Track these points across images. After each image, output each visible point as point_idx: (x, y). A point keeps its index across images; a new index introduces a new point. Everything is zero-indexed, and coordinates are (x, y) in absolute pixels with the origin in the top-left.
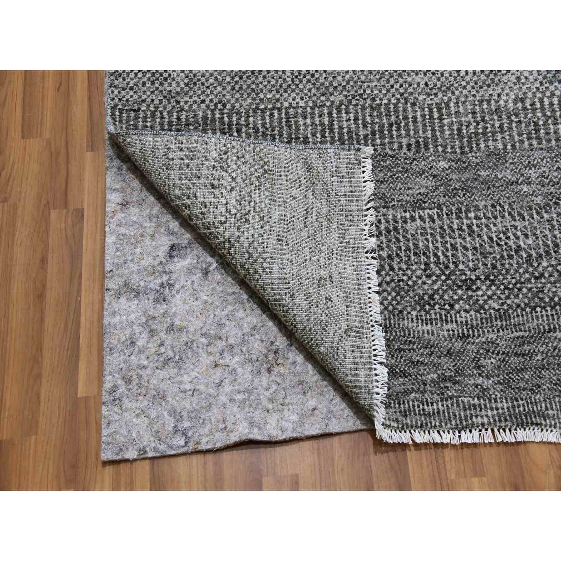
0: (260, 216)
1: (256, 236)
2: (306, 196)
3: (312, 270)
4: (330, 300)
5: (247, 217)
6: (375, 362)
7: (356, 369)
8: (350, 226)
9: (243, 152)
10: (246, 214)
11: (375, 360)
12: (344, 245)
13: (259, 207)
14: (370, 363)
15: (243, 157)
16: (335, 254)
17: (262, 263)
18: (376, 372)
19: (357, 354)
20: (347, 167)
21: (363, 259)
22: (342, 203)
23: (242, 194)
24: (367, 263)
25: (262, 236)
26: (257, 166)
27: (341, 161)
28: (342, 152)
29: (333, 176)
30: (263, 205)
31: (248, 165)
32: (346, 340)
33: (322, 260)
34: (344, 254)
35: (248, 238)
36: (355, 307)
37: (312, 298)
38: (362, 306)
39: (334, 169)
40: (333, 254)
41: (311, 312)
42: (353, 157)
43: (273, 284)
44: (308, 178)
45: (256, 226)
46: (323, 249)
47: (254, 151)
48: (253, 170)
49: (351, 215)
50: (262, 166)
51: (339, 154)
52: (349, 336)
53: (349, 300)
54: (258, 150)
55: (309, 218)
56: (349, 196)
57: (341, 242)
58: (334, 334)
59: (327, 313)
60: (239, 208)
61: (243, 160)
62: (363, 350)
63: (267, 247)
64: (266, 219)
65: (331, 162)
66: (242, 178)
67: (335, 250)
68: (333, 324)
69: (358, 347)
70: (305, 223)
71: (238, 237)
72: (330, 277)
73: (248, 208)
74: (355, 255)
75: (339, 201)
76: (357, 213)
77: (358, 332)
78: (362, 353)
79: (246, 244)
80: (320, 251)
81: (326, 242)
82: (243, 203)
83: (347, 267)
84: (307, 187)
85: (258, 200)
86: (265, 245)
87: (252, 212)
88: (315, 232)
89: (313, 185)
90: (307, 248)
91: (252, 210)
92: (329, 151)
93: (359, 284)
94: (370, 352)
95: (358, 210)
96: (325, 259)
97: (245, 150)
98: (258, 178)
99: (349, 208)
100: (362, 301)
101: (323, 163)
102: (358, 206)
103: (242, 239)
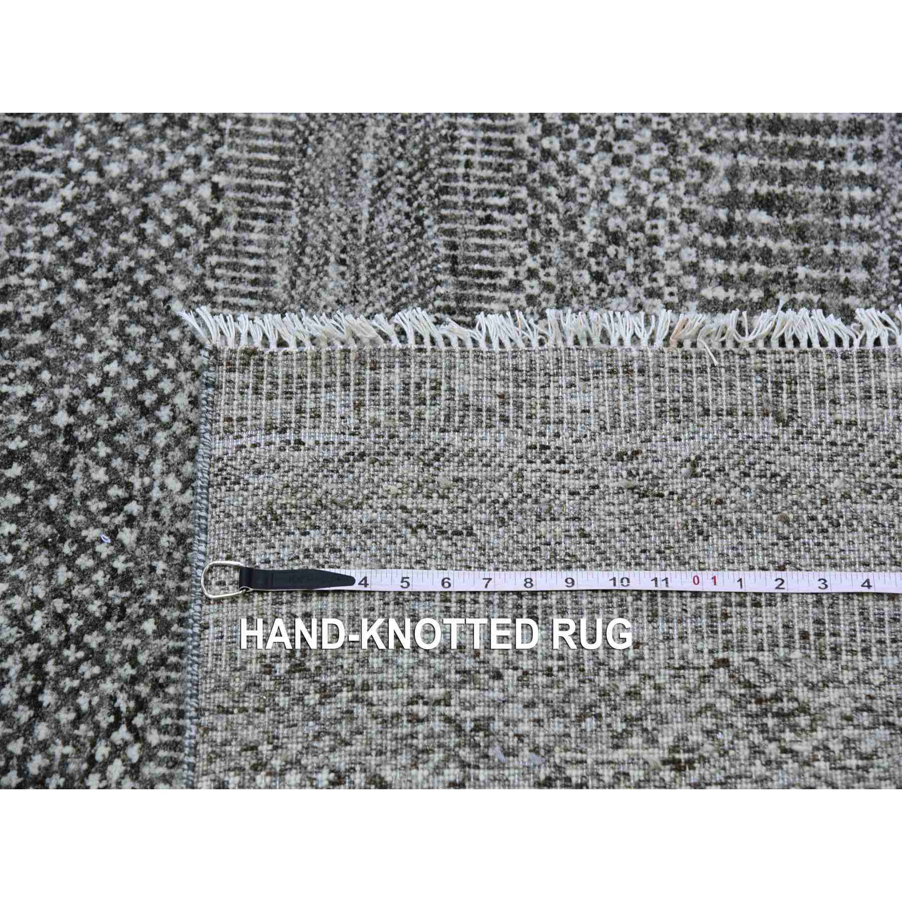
0: (460, 685)
1: (527, 694)
2: (366, 532)
3: (611, 514)
4: (694, 465)
5: (468, 726)
6: (856, 342)
7: (882, 392)
8: (451, 390)
9: (233, 749)
10: (459, 730)
11: (851, 345)
12: (511, 412)
13: (431, 687)
14: (862, 355)
15: (254, 748)
16: (545, 441)
17: (611, 674)
18: (884, 341)
19: (841, 390)
20: (270, 397)
21: (549, 355)
22: (381, 416)
23: (391, 745)
24: (560, 343)
25: (525, 673)
26: (283, 700)
27: (249, 414)
28: (223, 410)
29: (299, 442)
30: (422, 674)
31: (282, 731)
32: (807, 420)
33: (570, 482)
34: (540, 413)
35: (538, 722)
36: (703, 389)
37: (700, 518)
38: (693, 365)
39: (275, 437)
40: (545, 447)
41: (740, 521)
42: (236, 376)
43: (668, 638)
44: (302, 523)
45: (497, 695)
46: (535, 478)
47: (227, 712)
48: (297, 713)
49: (418, 386)
50: (278, 680)
51: (229, 419)
52: (793, 411)
53: (682, 405)
54: (220, 697)
55: (439, 519)
56: (360, 392)
57: (505, 420)
58: (795, 454)
59: (737, 473)
60: (438, 756)
61: (265, 748)
62: (829, 373)
63: (561, 658)
64: (469, 664)
65: (254, 446)
66: (333, 750)
67: (532, 440)
68: (767, 457)
69: (821, 388)
70: (457, 533)
71: (535, 750)
72: (620, 457)
73: (438, 726)
74: (539, 380)
75: (376, 424)
76: (413, 369)
77: (778, 385)
78: (835, 378)
79: (557, 727)
80: (543, 485)
81: (511, 467)
82: (420, 743)
83: (578, 403)
84: (333, 527)
85: (406, 692)
86: (554, 664)
87: (451, 711)
88: (482, 501)
89: (325, 507)
90: (542, 528)
91: (441, 709)
92: (218, 453)
93: (628, 372)
94: (832, 354)
95: (405, 366)
96: (565, 472)
97: (225, 743)
98: (326, 693)
99: (396, 393)
100: (679, 364)
101: (259, 472)
102: (390, 366)
103: (541, 740)
